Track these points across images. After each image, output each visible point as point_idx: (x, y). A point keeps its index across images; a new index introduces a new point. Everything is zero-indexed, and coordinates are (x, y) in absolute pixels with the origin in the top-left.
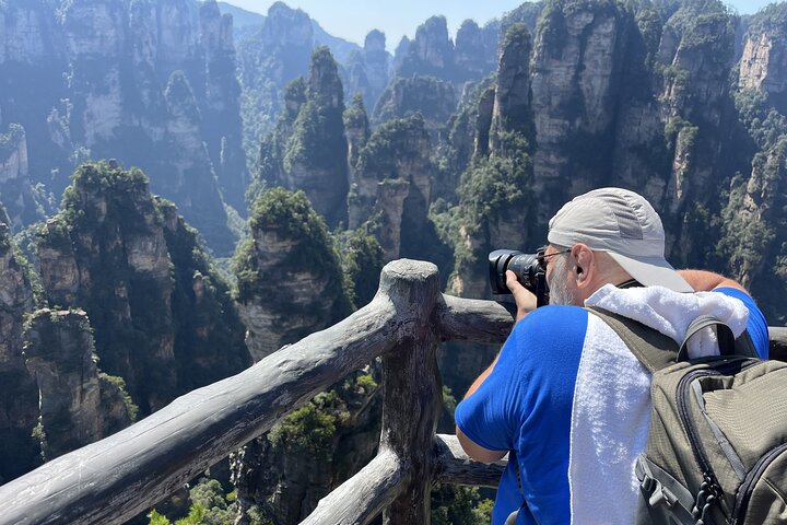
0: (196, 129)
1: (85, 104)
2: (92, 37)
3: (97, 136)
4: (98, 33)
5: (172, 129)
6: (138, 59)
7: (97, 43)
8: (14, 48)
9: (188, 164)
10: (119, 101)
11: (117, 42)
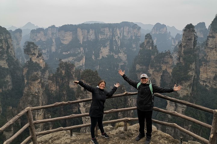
0: (126, 55)
1: (101, 49)
2: (104, 35)
3: (102, 57)
4: (106, 34)
5: (120, 55)
6: (114, 39)
7: (105, 36)
8: (89, 37)
9: (122, 64)
10: (109, 49)
11: (110, 36)
